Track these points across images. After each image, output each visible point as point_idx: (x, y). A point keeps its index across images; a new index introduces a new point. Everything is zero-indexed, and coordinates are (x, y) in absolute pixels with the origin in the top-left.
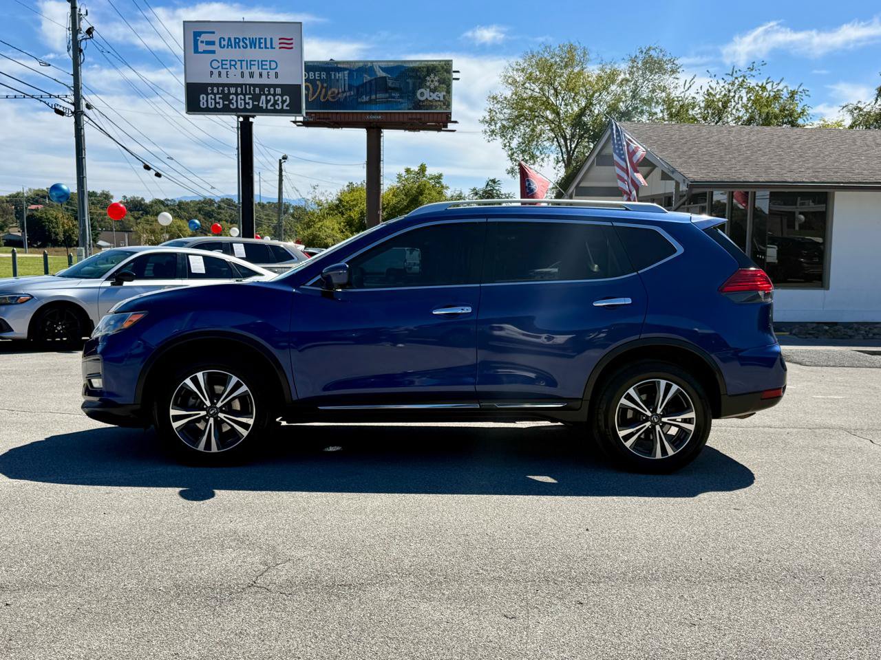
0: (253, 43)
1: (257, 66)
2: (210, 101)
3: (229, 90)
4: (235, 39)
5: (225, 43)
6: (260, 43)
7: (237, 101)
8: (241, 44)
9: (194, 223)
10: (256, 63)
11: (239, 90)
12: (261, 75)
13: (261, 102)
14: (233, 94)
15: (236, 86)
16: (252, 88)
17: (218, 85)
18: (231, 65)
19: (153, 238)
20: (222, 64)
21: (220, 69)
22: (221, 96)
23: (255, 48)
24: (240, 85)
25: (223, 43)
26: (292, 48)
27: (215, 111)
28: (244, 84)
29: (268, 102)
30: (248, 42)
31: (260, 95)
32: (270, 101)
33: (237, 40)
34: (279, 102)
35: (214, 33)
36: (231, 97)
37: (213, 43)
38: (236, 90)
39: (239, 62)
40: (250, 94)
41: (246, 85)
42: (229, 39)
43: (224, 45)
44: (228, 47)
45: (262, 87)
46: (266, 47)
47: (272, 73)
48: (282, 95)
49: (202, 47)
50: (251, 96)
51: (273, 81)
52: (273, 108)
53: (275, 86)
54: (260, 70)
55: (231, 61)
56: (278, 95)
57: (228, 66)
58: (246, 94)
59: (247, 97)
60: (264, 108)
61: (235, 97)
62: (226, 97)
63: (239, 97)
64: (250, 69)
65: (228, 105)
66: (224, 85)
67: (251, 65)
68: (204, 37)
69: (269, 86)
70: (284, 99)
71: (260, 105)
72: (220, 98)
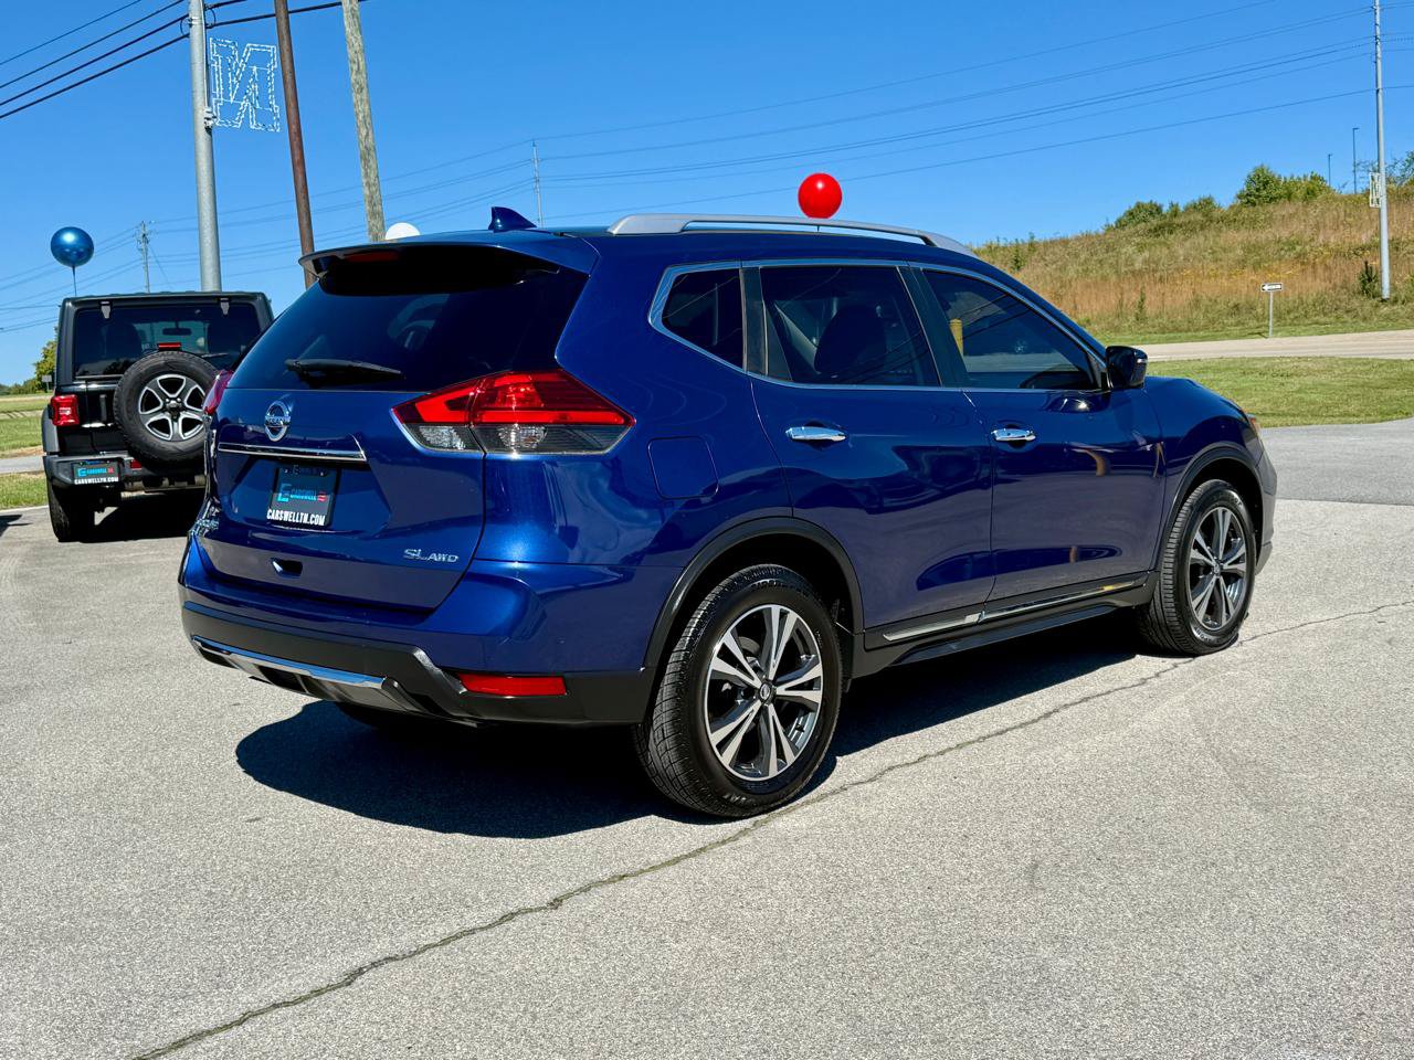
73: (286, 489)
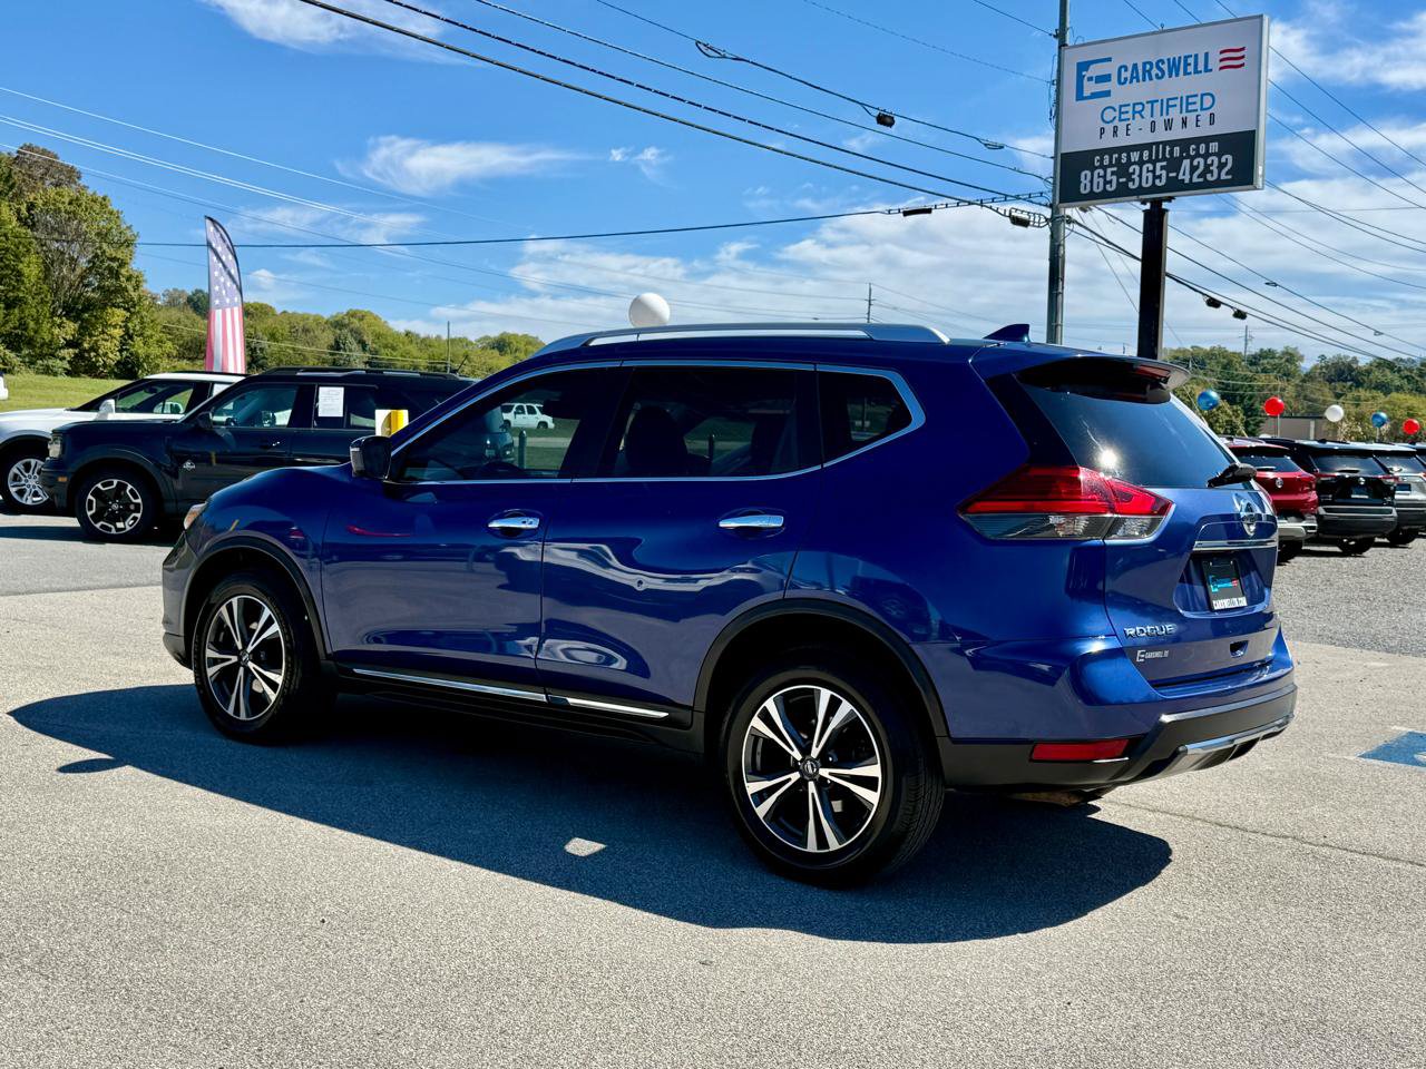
0: (1174, 67)
1: (1178, 107)
2: (1096, 180)
3: (1129, 157)
4: (1144, 64)
5: (1128, 74)
6: (1187, 65)
7: (1140, 176)
8: (1155, 71)
9: (1209, 397)
10: (1178, 102)
11: (1146, 153)
12: (1184, 122)
13: (1182, 171)
14: (1135, 163)
15: (1140, 148)
16: (1168, 148)
17: (1110, 151)
18: (1134, 112)
19: (1360, 430)
20: (1121, 113)
21: (1116, 123)
22: (1115, 169)
23: (1177, 75)
24: (1148, 146)
25: (1124, 75)
26: (1242, 65)
27: (1105, 196)
28: (1154, 143)
29: (1193, 169)
30: (1165, 67)
31: (1181, 159)
32: (1197, 167)
33: (1148, 67)
34: (1214, 168)
35: (1109, 60)
36: (1131, 170)
37: (1106, 78)
38: (1141, 156)
39: (1150, 105)
40: (1164, 159)
41: (1157, 144)
42: (1135, 66)
43: (1126, 79)
44: (1131, 81)
45: (1184, 144)
46: (1196, 72)
47: (1205, 116)
48: (1219, 155)
49: (1090, 87)
50: (1164, 163)
51: (1206, 130)
52: (1201, 180)
53: (1207, 140)
54: (1184, 114)
55: (1134, 105)
56: (1212, 154)
57: (1130, 115)
58: (1158, 160)
59: (1159, 165)
60: (1187, 181)
61: (1137, 168)
62: (1123, 171)
63: (1145, 167)
64: (1167, 114)
65: (1126, 183)
66: (1120, 150)
67: (1168, 106)
68: (1094, 71)
69: (1197, 141)
70: (1223, 160)
71: (1181, 177)
72: (1113, 173)
73: (1214, 580)
